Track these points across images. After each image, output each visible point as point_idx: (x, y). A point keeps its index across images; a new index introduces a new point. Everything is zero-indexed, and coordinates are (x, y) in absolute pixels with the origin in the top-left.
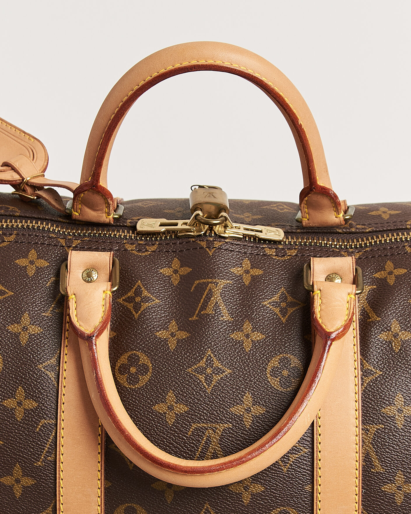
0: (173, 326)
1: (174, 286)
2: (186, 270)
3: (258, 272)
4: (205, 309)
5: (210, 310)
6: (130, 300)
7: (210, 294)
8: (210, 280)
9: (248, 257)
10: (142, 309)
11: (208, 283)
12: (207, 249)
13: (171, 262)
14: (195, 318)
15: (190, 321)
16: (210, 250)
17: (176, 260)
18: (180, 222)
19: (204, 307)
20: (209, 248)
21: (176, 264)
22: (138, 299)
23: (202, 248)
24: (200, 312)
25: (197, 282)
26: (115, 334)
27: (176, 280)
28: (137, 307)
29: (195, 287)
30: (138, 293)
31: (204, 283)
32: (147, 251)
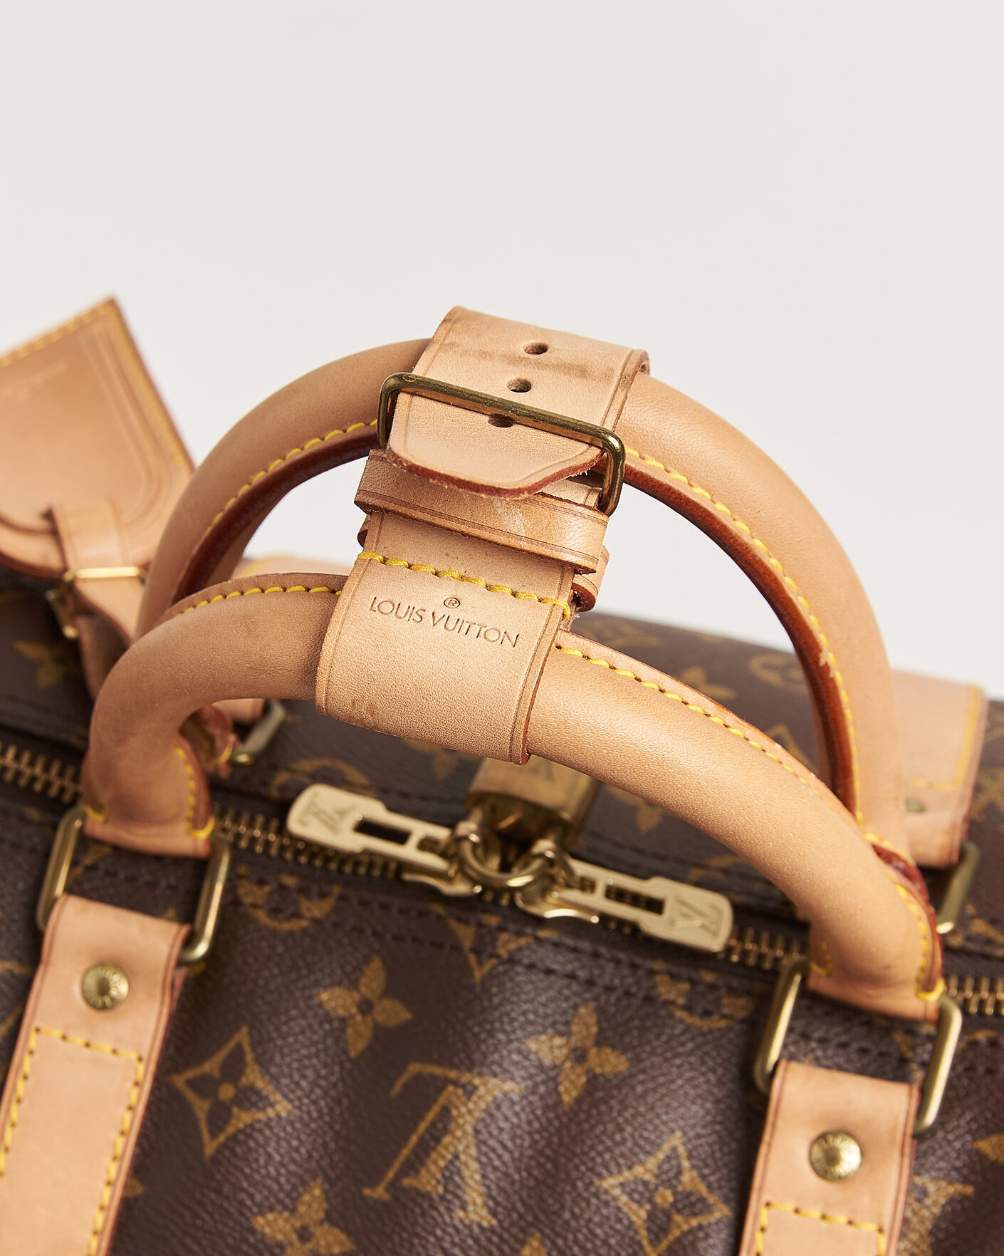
0: (313, 1201)
1: (349, 1059)
2: (393, 1013)
3: (613, 1062)
4: (417, 1172)
5: (428, 1180)
6: (205, 1086)
7: (445, 1121)
8: (453, 1074)
9: (596, 999)
10: (230, 1130)
11: (448, 1081)
12: (472, 959)
13: (359, 969)
14: (379, 1193)
15: (365, 1199)
16: (480, 963)
17: (376, 964)
18: (420, 829)
19: (414, 1165)
20: (477, 951)
21: (373, 977)
22: (227, 1092)
23: (457, 948)
24: (398, 1177)
25: (414, 1068)
26: (140, 1189)
27: (358, 1040)
28: (220, 1116)
29: (407, 1086)
30: (233, 1068)
31: (435, 1078)
32: (297, 915)
